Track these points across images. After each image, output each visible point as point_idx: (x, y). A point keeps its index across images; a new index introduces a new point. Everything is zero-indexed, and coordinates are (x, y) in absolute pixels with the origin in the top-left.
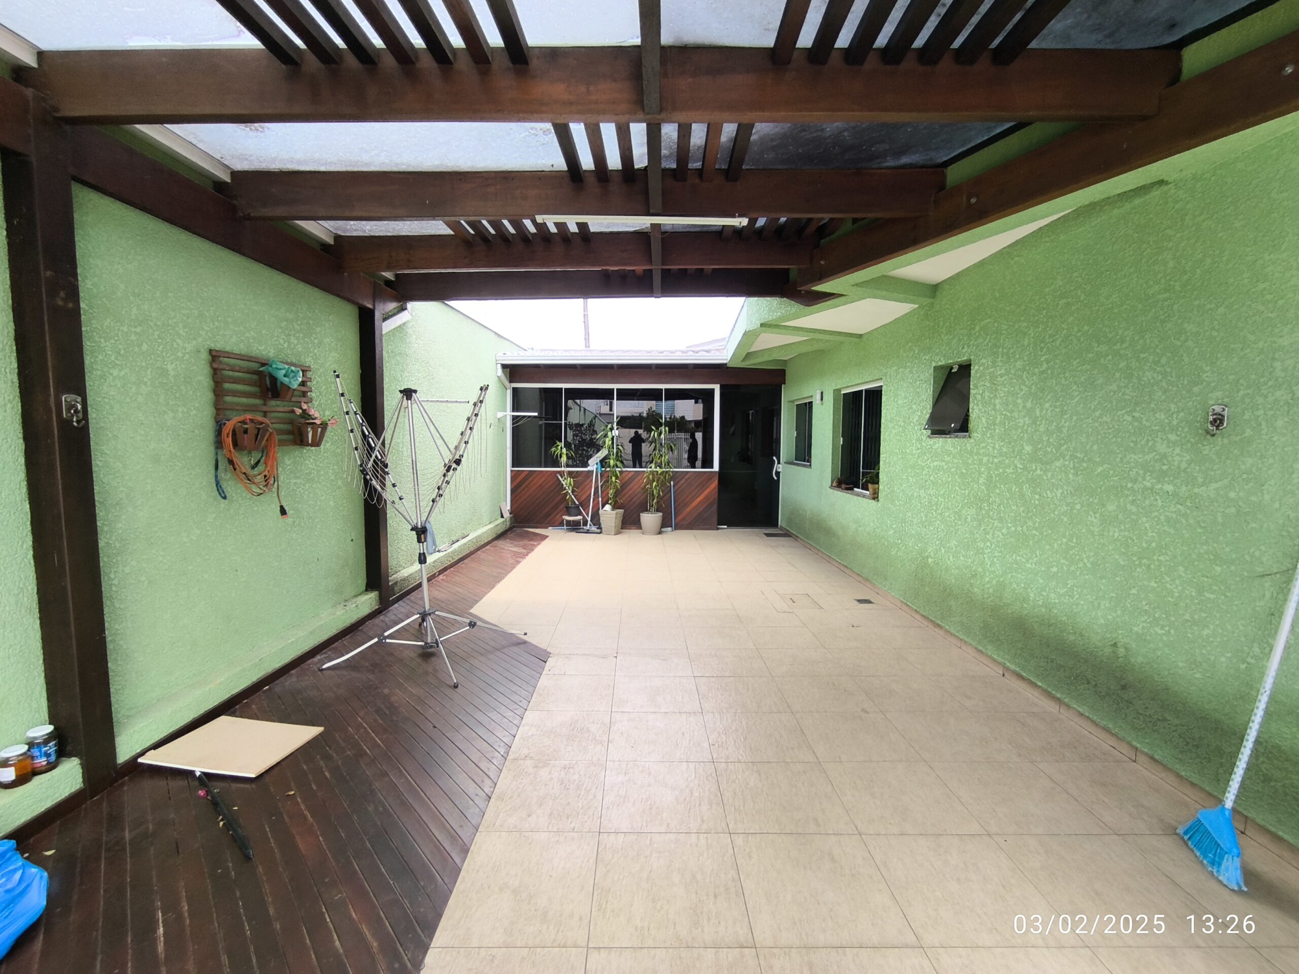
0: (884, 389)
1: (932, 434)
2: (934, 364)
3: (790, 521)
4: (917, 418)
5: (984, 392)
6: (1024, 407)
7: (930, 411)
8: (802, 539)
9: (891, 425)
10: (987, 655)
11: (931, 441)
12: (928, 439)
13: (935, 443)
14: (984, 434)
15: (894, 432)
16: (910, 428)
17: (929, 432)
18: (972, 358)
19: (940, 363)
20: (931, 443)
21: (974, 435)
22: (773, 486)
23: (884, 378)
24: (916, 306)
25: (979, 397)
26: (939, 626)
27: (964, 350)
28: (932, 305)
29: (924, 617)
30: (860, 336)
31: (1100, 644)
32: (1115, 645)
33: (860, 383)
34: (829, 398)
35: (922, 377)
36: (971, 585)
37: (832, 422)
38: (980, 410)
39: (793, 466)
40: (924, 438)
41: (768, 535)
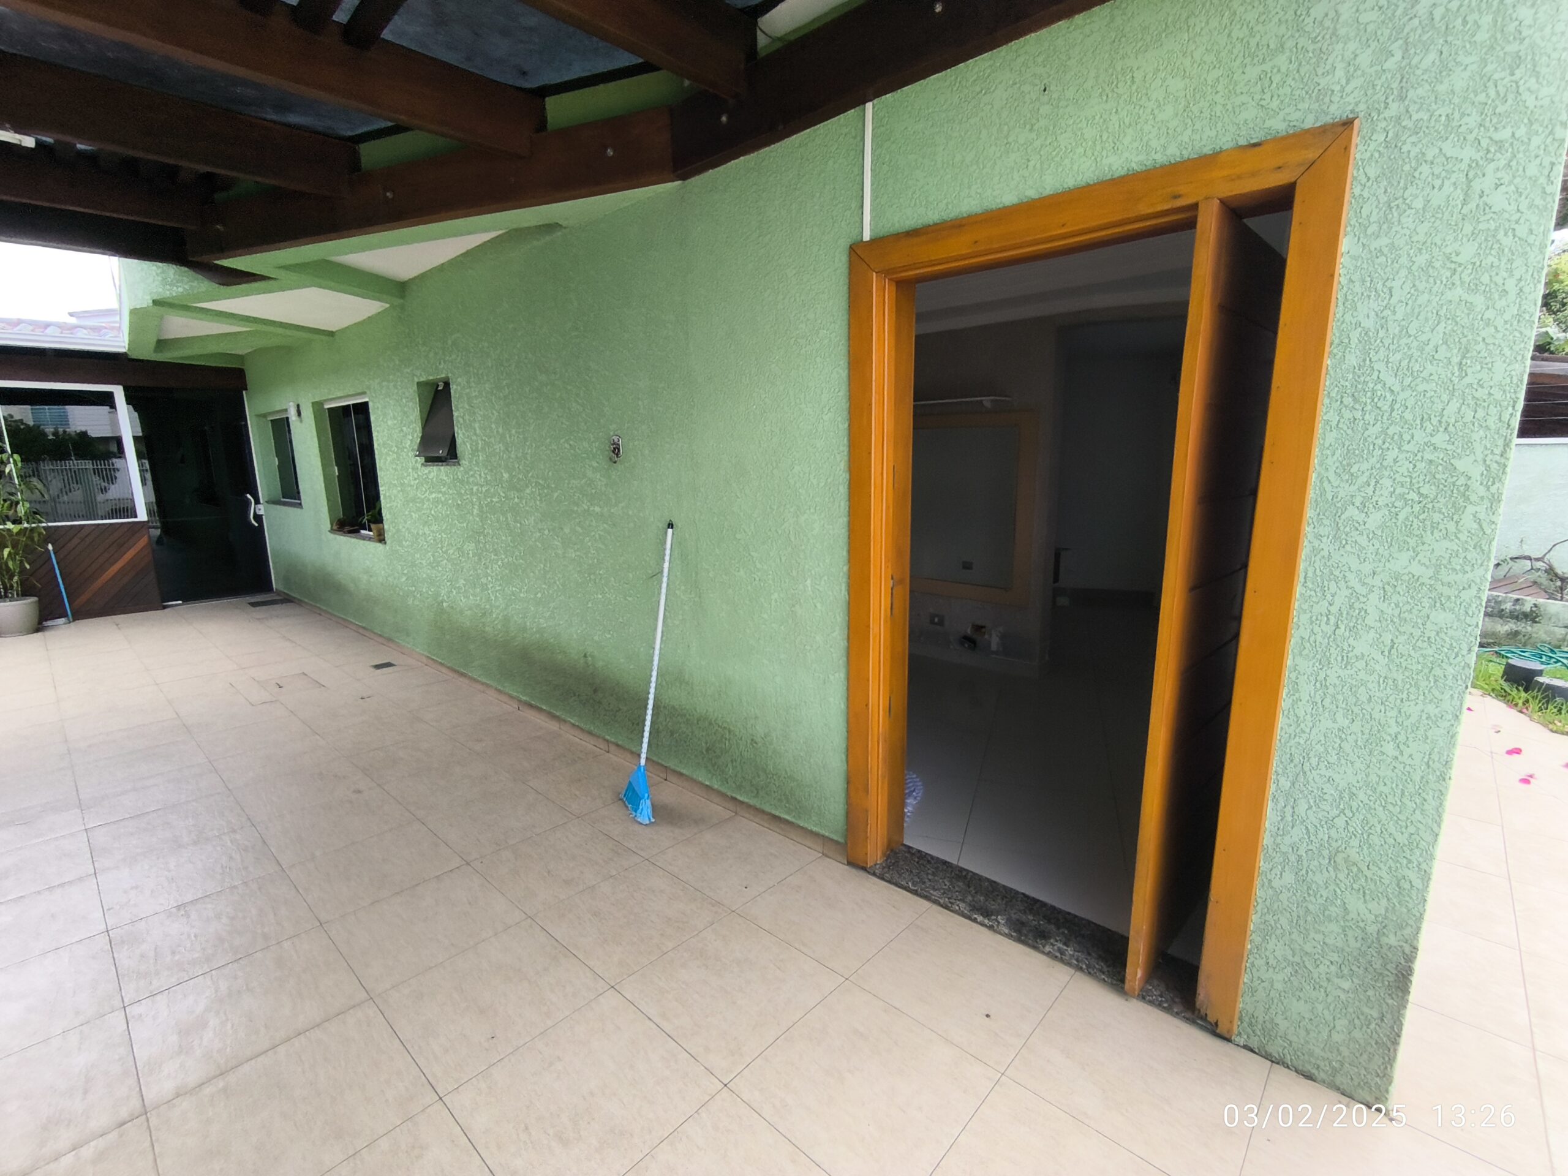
0: (371, 405)
1: (426, 461)
2: (416, 380)
3: (287, 580)
4: (409, 442)
5: (464, 415)
6: (497, 432)
7: (420, 435)
8: (306, 603)
9: (384, 451)
10: (505, 694)
11: (426, 470)
12: (423, 468)
13: (430, 472)
14: (470, 462)
15: (389, 459)
16: (404, 454)
17: (423, 459)
18: (450, 375)
19: (422, 380)
20: (426, 471)
21: (463, 462)
22: (256, 536)
23: (368, 392)
24: (387, 305)
25: (461, 420)
26: (463, 675)
27: (441, 366)
28: (402, 308)
29: (448, 668)
30: (331, 334)
31: (576, 657)
32: (585, 656)
33: (341, 396)
34: (308, 413)
35: (407, 394)
36: (484, 624)
37: (317, 445)
38: (464, 434)
39: (278, 507)
40: (419, 466)
41: (254, 605)
